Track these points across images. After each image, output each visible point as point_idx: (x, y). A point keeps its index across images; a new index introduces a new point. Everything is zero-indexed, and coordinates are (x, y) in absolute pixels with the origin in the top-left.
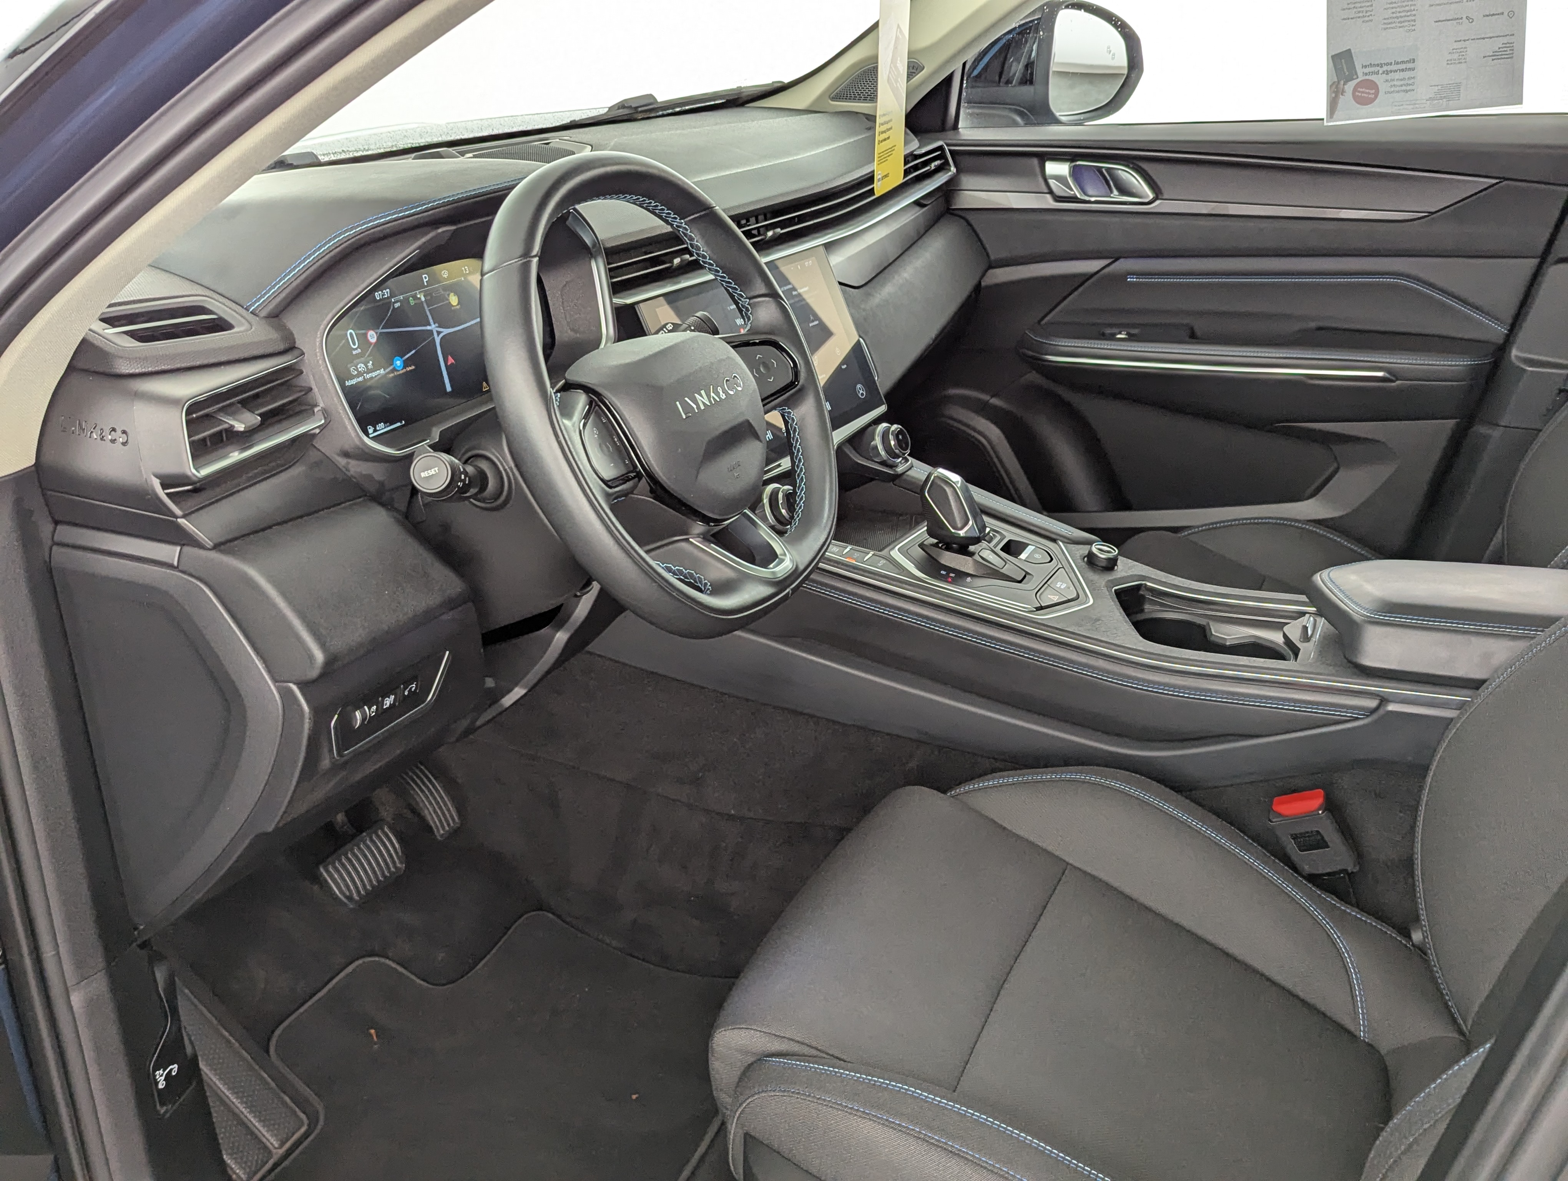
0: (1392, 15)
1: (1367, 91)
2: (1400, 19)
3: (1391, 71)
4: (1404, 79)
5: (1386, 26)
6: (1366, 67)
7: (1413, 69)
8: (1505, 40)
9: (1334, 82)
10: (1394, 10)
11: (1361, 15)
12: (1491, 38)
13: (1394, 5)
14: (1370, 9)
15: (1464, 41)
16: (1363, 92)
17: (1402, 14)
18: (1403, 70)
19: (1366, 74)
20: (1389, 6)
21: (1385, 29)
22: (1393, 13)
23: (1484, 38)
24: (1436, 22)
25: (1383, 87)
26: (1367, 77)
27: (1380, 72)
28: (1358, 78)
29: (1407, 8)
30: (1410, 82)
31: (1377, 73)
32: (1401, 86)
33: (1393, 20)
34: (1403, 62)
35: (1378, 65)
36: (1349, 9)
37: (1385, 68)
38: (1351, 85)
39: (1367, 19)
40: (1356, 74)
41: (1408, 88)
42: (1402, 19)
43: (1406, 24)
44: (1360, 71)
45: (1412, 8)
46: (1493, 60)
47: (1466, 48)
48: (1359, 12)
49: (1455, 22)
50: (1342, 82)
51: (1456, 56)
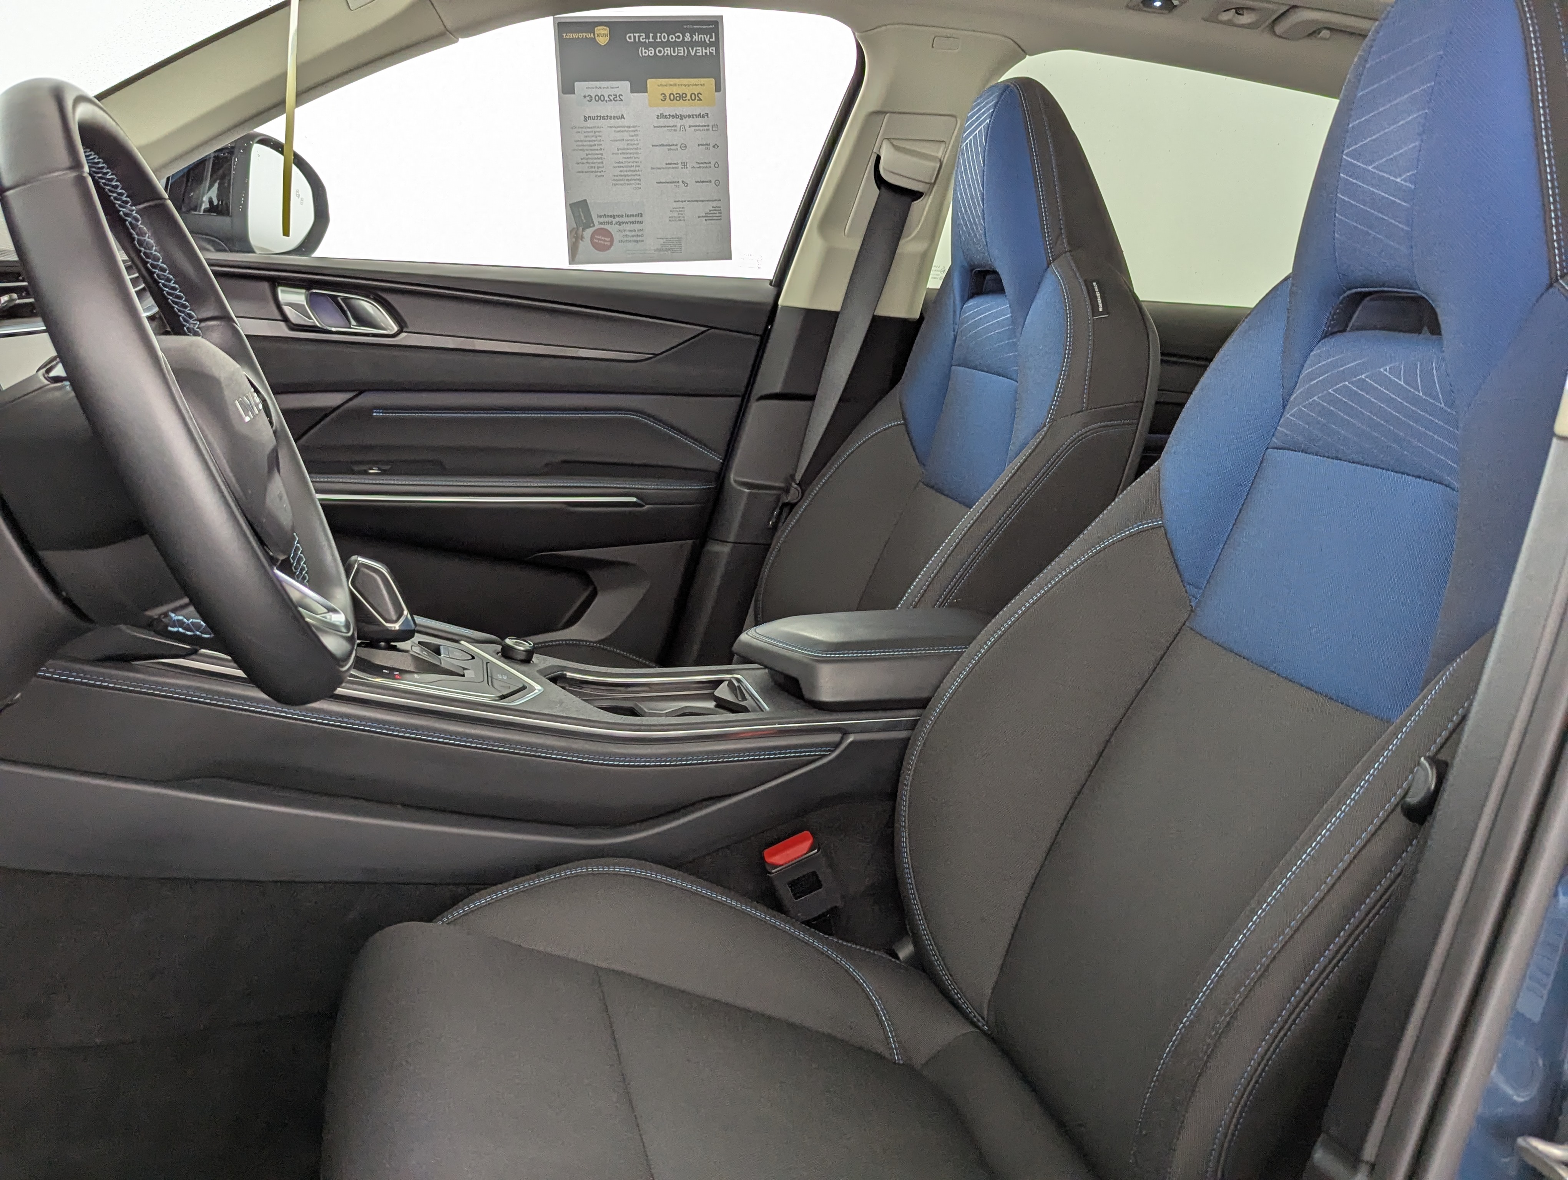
0: (620, 173)
1: (603, 238)
2: (627, 178)
3: (623, 223)
4: (634, 231)
5: (615, 182)
6: (601, 217)
7: (642, 223)
8: (715, 204)
9: (574, 229)
10: (622, 169)
11: (593, 170)
12: (703, 201)
13: (621, 165)
14: (601, 165)
15: (682, 201)
16: (599, 239)
17: (629, 173)
18: (633, 223)
19: (601, 223)
20: (616, 165)
21: (615, 185)
22: (621, 171)
23: (697, 201)
24: (658, 183)
25: (617, 237)
26: (602, 226)
27: (614, 223)
28: (594, 226)
29: (632, 169)
30: (640, 233)
31: (611, 223)
32: (633, 236)
33: (621, 178)
34: (632, 215)
35: (611, 216)
36: (583, 163)
37: (617, 219)
38: (588, 233)
39: (599, 174)
40: (593, 222)
41: (639, 239)
42: (629, 178)
43: (633, 182)
44: (596, 220)
45: (637, 168)
46: (706, 220)
47: (683, 208)
48: (592, 167)
49: (673, 184)
50: (581, 229)
51: (676, 214)
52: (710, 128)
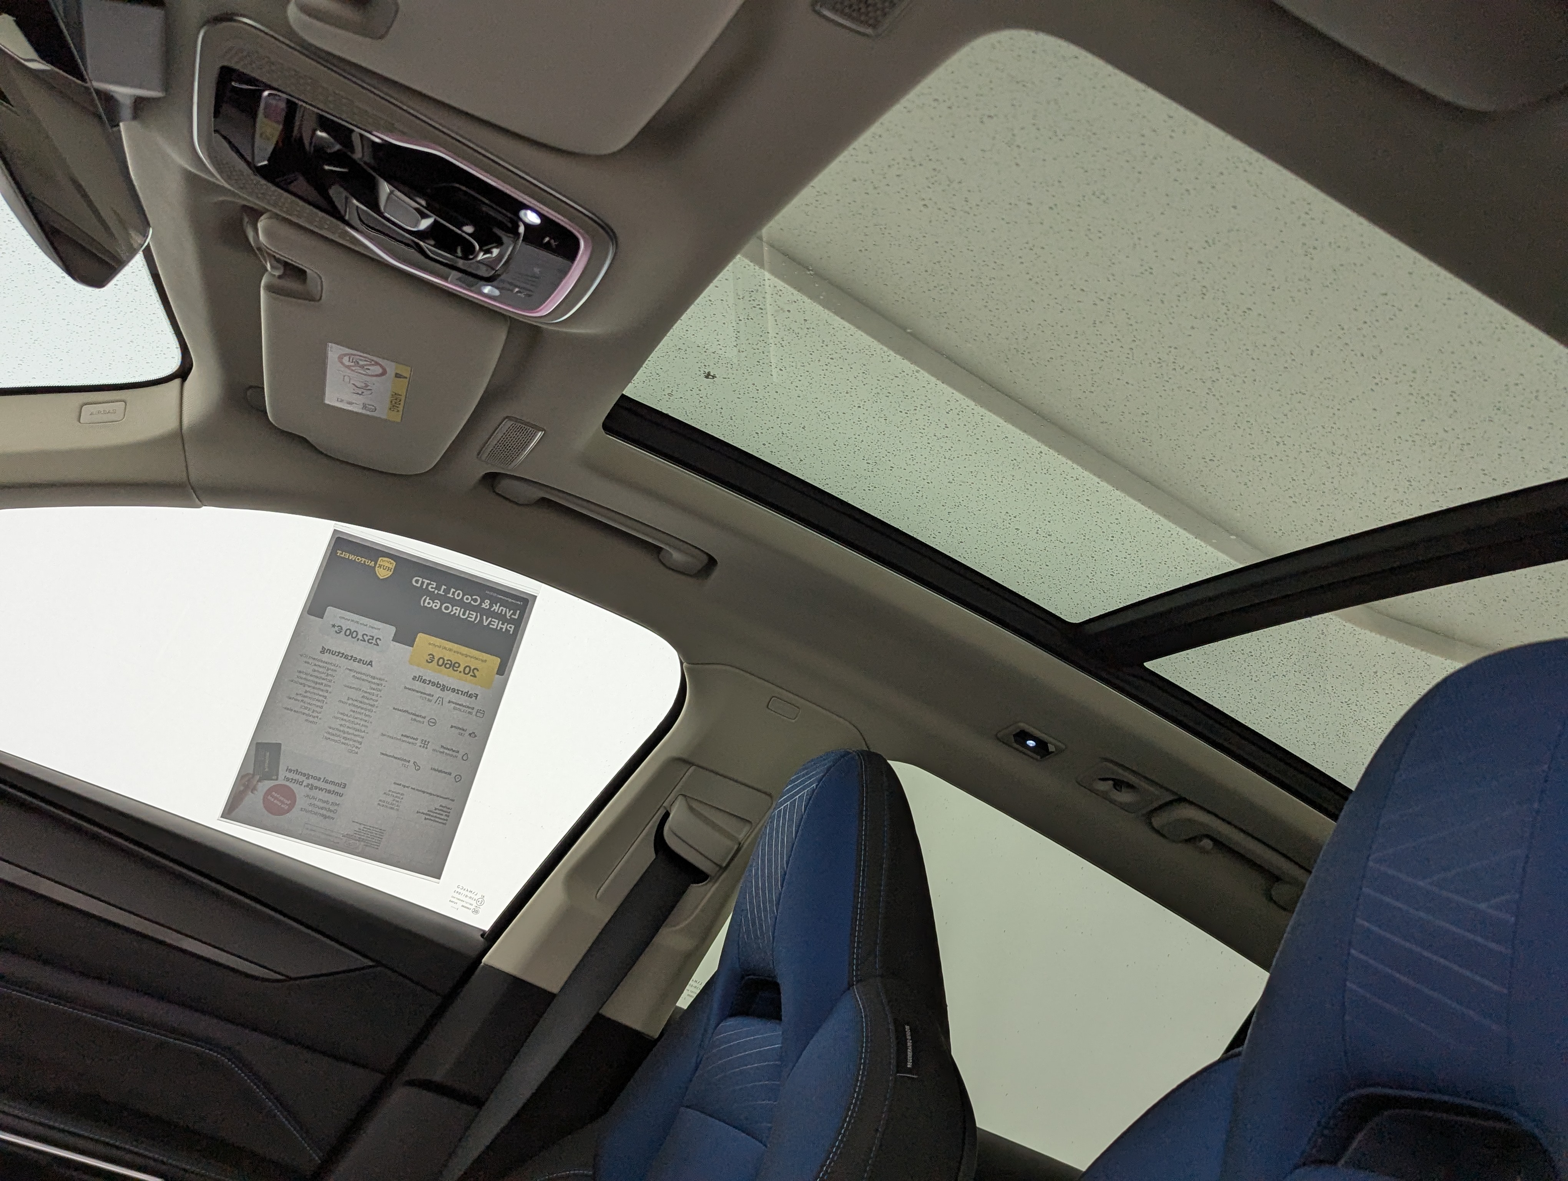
0: (338, 727)
1: (282, 799)
2: (346, 735)
3: (316, 788)
4: (327, 802)
5: (328, 736)
6: (290, 771)
7: (341, 795)
8: (445, 803)
9: (248, 774)
10: (343, 723)
11: (306, 711)
12: (431, 794)
13: (345, 717)
14: (318, 709)
15: (404, 786)
16: (276, 798)
17: (351, 731)
18: (329, 792)
19: (288, 779)
20: (340, 716)
21: (327, 739)
22: (341, 725)
23: (424, 792)
24: (383, 754)
25: (301, 802)
26: (288, 783)
27: (304, 784)
28: (277, 779)
29: (357, 727)
30: (332, 808)
31: (301, 783)
32: (322, 808)
33: (338, 733)
34: (332, 783)
35: (304, 775)
36: (296, 700)
37: (311, 781)
38: (267, 784)
39: (311, 719)
40: (277, 775)
41: (328, 814)
42: (349, 736)
43: (351, 743)
44: (282, 773)
45: (363, 729)
46: (425, 819)
47: (402, 794)
48: (306, 708)
49: (401, 762)
50: (257, 777)
51: (390, 799)
52: (474, 712)
